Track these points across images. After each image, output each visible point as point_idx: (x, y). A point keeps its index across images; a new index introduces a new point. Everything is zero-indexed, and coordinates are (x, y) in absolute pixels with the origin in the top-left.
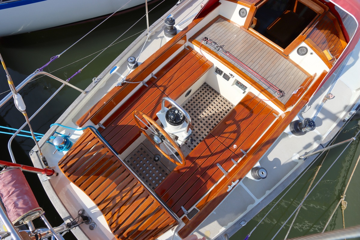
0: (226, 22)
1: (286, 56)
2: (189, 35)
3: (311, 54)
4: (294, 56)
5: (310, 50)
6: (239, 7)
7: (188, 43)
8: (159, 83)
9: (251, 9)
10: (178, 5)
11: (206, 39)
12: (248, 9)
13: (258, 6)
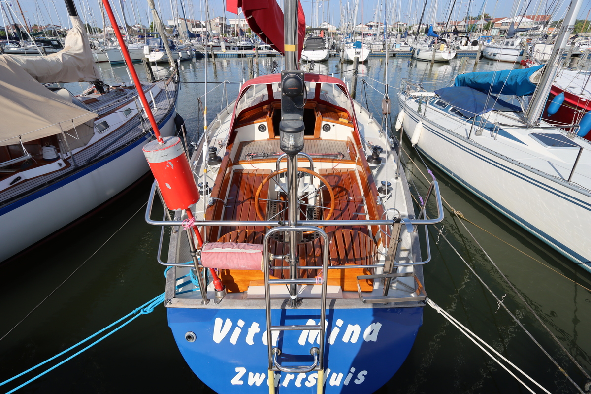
0: (253, 143)
1: (319, 138)
2: (232, 156)
3: (334, 125)
4: (324, 135)
5: (331, 124)
6: (256, 125)
7: (235, 167)
8: (240, 199)
9: (268, 121)
10: (196, 150)
11: (249, 155)
12: (265, 123)
13: (272, 117)
